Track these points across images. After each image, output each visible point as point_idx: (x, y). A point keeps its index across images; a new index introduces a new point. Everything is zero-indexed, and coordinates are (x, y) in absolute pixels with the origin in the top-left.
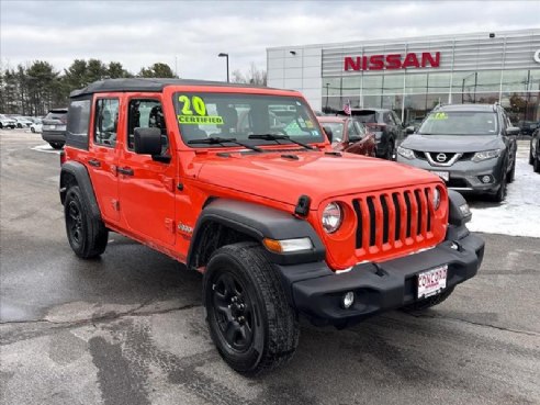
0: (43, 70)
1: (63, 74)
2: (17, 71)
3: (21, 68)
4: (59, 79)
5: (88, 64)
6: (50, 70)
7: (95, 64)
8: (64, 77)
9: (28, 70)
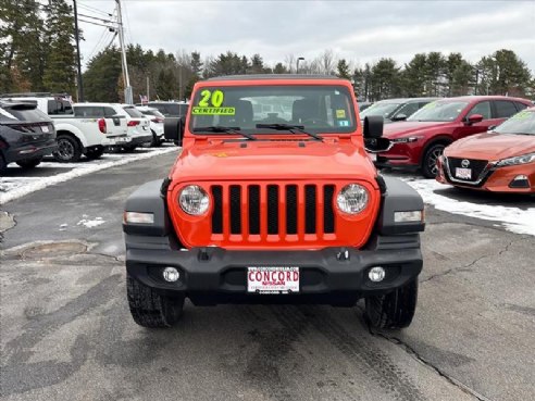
0: (387, 67)
1: (403, 68)
2: (364, 69)
3: (368, 67)
4: (399, 74)
5: (427, 58)
6: (392, 66)
7: (435, 56)
8: (404, 72)
9: (374, 68)
